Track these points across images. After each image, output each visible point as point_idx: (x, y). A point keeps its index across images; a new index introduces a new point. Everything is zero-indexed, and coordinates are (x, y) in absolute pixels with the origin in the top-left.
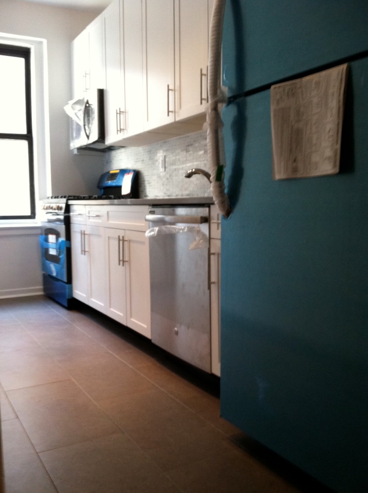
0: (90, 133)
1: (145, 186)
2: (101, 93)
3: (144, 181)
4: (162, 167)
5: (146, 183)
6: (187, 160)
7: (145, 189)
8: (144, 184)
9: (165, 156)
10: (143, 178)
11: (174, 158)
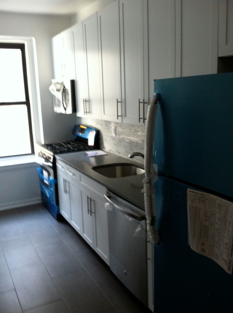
0: (66, 107)
1: (103, 141)
2: (73, 83)
3: (102, 138)
4: (114, 133)
5: (104, 139)
6: (130, 134)
7: (103, 143)
8: (102, 139)
9: (116, 127)
10: (102, 136)
11: (122, 130)
